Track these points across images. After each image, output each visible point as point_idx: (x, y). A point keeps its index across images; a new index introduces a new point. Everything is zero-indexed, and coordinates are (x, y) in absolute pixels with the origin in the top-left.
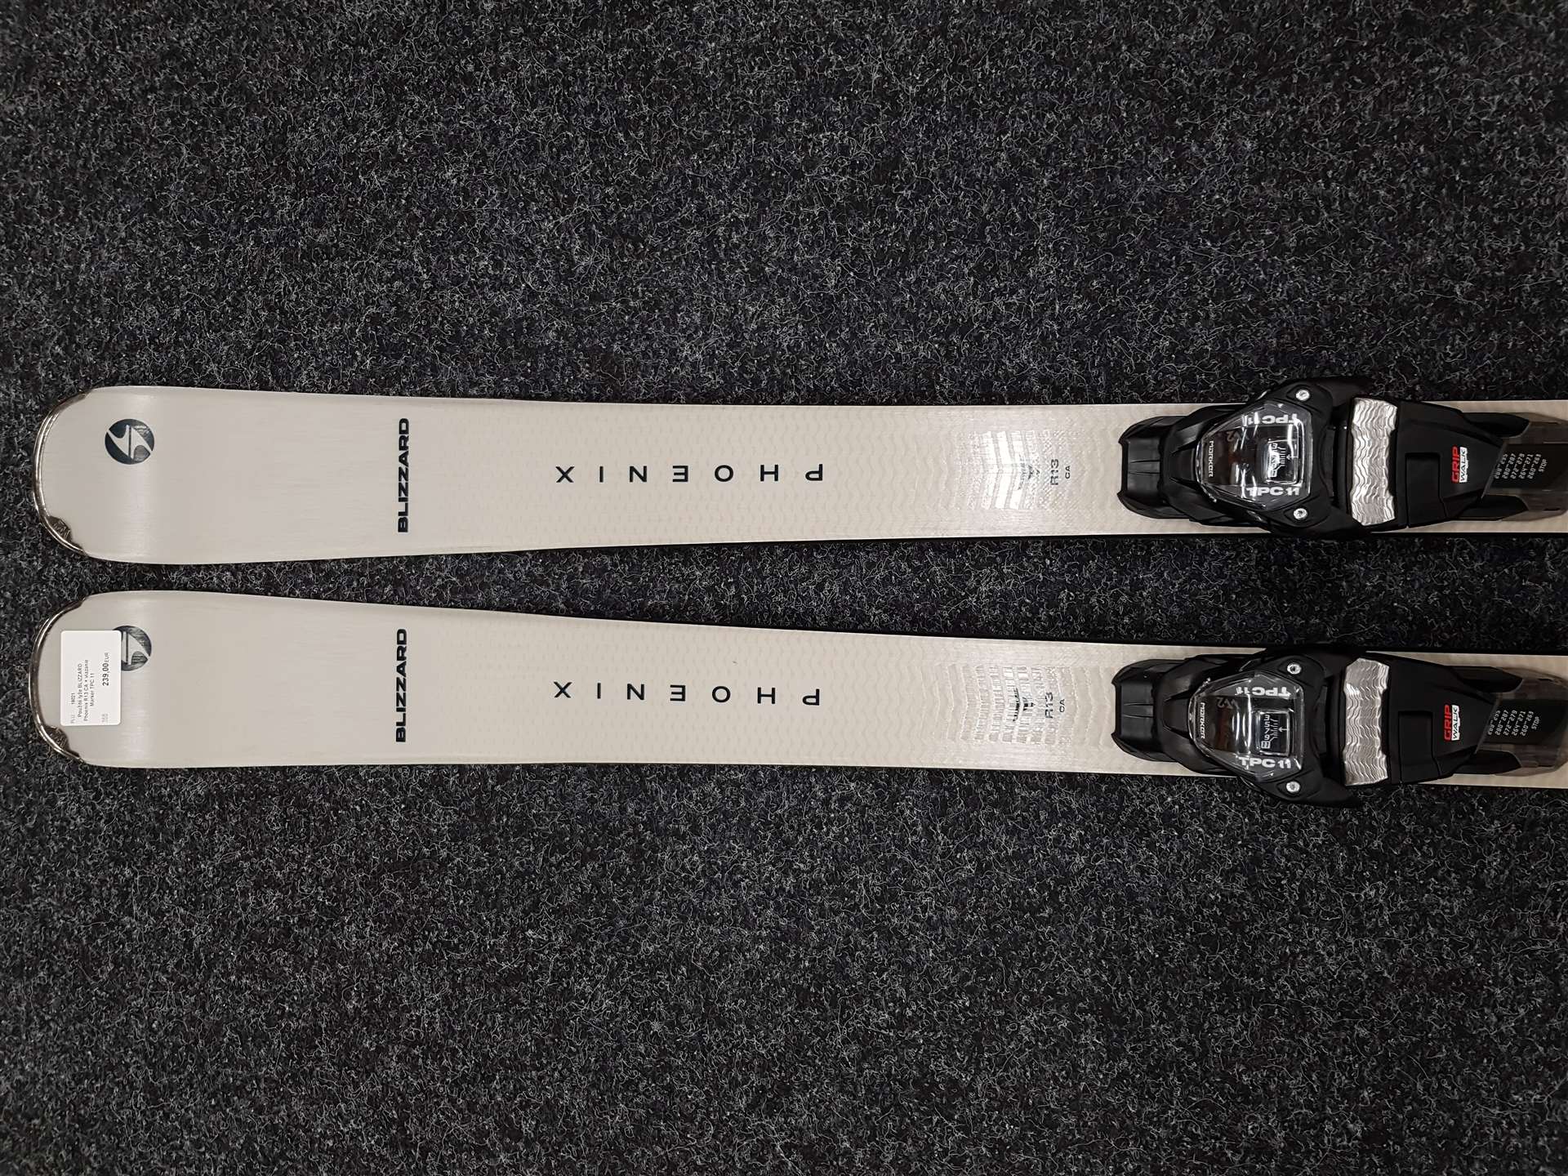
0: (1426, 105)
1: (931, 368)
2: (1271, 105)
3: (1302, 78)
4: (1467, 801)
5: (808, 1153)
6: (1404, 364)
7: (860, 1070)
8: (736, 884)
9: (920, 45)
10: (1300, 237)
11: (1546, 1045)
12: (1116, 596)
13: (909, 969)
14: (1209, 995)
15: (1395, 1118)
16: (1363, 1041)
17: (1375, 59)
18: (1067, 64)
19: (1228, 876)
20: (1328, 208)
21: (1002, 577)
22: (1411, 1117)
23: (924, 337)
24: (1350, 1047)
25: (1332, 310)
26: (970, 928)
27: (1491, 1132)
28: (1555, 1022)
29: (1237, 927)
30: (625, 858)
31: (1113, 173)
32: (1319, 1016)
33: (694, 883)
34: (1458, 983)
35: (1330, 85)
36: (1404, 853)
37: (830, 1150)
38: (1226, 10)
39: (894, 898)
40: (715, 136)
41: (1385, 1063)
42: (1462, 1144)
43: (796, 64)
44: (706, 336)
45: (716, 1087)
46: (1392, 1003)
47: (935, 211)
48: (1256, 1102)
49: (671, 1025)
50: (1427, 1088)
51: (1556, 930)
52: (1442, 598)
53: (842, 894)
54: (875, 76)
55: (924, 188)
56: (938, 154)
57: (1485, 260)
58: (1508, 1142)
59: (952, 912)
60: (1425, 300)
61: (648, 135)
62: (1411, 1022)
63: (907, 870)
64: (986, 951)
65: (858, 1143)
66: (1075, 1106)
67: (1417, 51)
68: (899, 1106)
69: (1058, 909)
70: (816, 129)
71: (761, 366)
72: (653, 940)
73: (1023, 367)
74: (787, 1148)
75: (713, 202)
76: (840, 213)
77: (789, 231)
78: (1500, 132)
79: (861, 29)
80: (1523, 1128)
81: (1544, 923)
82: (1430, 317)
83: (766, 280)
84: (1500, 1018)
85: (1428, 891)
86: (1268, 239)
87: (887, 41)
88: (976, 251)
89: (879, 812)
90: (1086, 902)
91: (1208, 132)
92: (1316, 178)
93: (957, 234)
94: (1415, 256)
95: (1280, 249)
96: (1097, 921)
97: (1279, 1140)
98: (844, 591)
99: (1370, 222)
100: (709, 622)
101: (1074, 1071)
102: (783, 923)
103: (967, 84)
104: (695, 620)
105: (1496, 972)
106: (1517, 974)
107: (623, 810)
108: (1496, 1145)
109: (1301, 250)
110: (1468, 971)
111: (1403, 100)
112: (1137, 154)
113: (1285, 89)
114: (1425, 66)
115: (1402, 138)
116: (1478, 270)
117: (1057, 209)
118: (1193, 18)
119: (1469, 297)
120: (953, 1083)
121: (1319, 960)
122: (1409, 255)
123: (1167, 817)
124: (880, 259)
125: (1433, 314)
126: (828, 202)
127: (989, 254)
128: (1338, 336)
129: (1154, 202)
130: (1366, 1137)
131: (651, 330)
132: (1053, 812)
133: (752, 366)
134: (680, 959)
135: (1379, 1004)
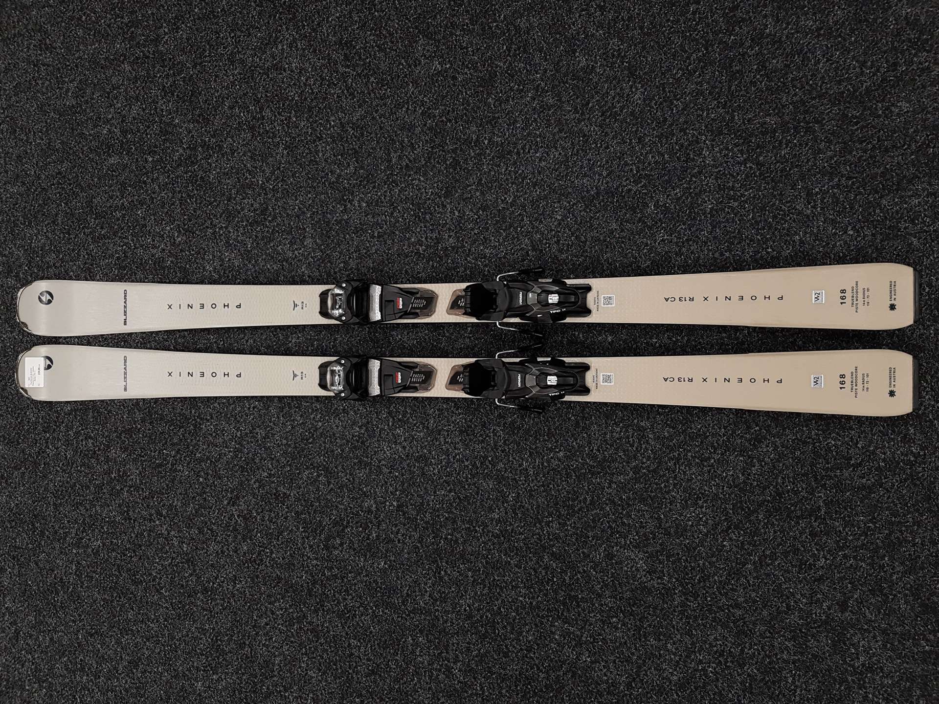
1: (277, 273)
2: (369, 193)
5: (245, 518)
6: (406, 271)
7: (259, 491)
8: (223, 435)
9: (273, 173)
10: (379, 232)
11: (446, 476)
12: (330, 343)
13: (273, 459)
14: (355, 464)
15: (406, 500)
16: (397, 477)
18: (314, 179)
19: (360, 427)
21: (298, 338)
22: (410, 499)
23: (276, 263)
26: (290, 446)
27: (431, 503)
28: (448, 469)
29: (363, 443)
30: (192, 427)
31: (327, 213)
32: (385, 470)
33: (211, 435)
34: (422, 459)
36: (408, 419)
37: (251, 516)
38: (358, 163)
39: (268, 438)
40: (215, 201)
41: (403, 483)
42: (424, 508)
43: (238, 178)
44: (213, 263)
45: (219, 498)
46: (405, 465)
47: (278, 224)
48: (368, 496)
49: (205, 479)
50: (414, 491)
51: (448, 441)
52: (417, 342)
53: (253, 437)
54: (260, 182)
55: (275, 218)
56: (279, 206)
57: (429, 240)
58: (436, 506)
59: (284, 442)
60: (412, 252)
61: (196, 200)
62: (410, 471)
63: (272, 429)
64: (294, 453)
65: (258, 514)
66: (318, 499)
67: (410, 175)
68: (270, 502)
69: (314, 439)
70: (244, 199)
71: (229, 271)
72: (200, 453)
73: (303, 272)
74: (238, 516)
75: (216, 221)
76: (251, 224)
77: (237, 230)
78: (432, 201)
79: (256, 168)
80: (440, 502)
81: (445, 440)
83: (231, 245)
84: (434, 469)
85: (414, 431)
86: (370, 233)
87: (263, 171)
88: (290, 237)
89: (264, 411)
90: (322, 436)
91: (353, 200)
93: (284, 231)
94: (409, 239)
95: (373, 237)
96: (324, 442)
97: (374, 508)
98: (254, 342)
99: (397, 228)
100: (215, 352)
101: (318, 489)
102: (237, 446)
103: (286, 185)
104: (211, 352)
105: (433, 455)
106: (438, 455)
107: (191, 412)
108: (433, 508)
109: (379, 237)
110: (425, 455)
111: (406, 191)
112: (333, 207)
113: (374, 187)
114: (412, 180)
116: (427, 243)
117: (312, 224)
118: (349, 166)
119: (424, 251)
120: (285, 494)
121: (385, 453)
123: (344, 409)
124: (262, 239)
125: (414, 256)
126: (248, 221)
127: (294, 237)
128: (389, 263)
129: (338, 222)
130: (398, 506)
131: (198, 261)
132: (313, 409)
133: (227, 272)
134: (208, 458)
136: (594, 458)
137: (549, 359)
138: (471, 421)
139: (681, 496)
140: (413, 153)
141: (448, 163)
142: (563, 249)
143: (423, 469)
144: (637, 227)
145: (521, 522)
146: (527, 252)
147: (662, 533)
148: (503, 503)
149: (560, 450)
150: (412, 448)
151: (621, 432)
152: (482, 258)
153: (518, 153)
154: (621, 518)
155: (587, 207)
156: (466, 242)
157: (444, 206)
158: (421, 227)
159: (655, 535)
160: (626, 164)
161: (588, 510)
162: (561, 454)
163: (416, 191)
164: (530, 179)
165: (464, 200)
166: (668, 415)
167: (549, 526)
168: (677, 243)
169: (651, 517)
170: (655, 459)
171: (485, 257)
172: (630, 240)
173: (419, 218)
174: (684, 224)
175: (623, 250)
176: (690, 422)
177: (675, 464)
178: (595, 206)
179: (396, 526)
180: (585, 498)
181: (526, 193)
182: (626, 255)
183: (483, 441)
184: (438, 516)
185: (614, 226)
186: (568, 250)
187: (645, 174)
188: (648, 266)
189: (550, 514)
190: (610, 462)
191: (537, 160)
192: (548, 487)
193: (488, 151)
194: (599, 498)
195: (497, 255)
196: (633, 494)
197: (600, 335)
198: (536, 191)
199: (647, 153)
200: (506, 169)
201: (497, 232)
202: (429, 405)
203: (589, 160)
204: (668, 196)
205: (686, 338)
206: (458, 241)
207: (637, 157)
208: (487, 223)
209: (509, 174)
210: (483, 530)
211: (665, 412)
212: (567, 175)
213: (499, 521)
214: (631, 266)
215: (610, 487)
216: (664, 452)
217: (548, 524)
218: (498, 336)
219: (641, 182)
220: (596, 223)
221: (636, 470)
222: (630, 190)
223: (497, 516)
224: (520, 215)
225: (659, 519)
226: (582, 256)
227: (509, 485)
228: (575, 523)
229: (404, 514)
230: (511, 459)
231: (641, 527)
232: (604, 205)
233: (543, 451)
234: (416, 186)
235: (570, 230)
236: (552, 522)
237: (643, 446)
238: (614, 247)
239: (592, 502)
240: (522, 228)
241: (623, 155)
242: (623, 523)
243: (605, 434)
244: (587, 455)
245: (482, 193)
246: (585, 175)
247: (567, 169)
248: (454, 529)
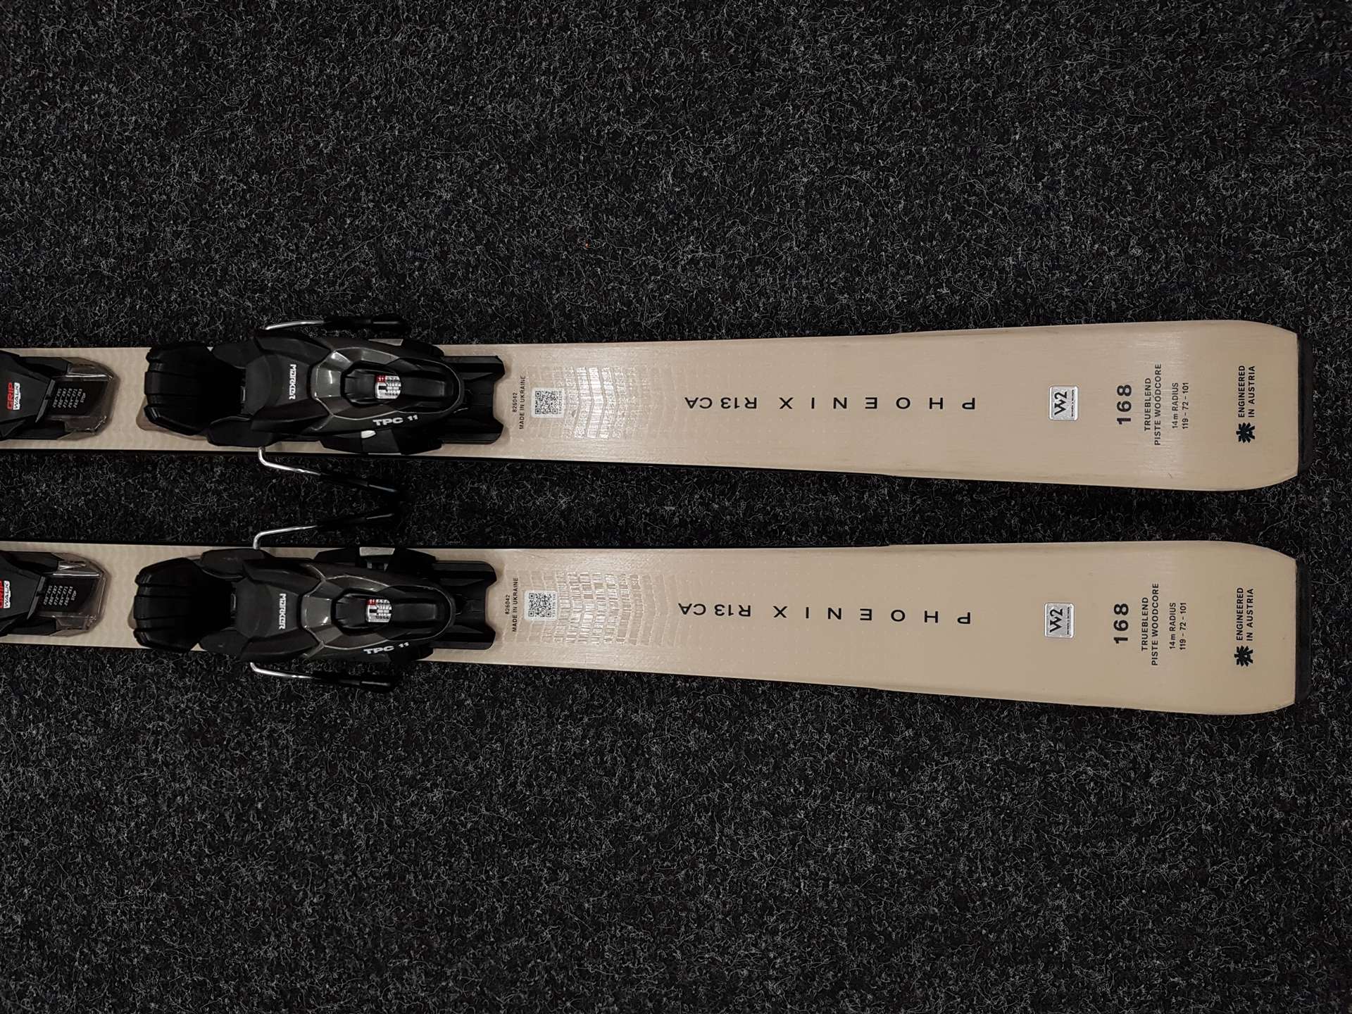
0: (88, 123)
3: (8, 101)
4: (99, 659)
11: (148, 850)
15: (46, 910)
17: (58, 87)
20: (22, 201)
22: (58, 907)
24: (17, 853)
25: (22, 279)
27: (109, 918)
28: (154, 832)
34: (91, 803)
35: (26, 106)
36: (58, 700)
41: (41, 865)
42: (91, 929)
50: (69, 886)
51: (157, 760)
52: (87, 502)
57: (125, 242)
58: (121, 926)
60: (82, 271)
62: (59, 834)
67: (85, 81)
78: (136, 144)
80: (131, 916)
81: (149, 755)
82: (86, 286)
84: (119, 829)
85: (72, 731)
92: (15, 178)
94: (77, 238)
99: (50, 213)
105: (116, 794)
106: (130, 795)
108: (113, 930)
110: (98, 794)
111: (73, 120)
114: (91, 93)
115: (73, 149)
116: (119, 249)
119: (113, 271)
122: (73, 237)
125: (88, 283)
128: (25, 299)
130: (27, 926)
135: (38, 819)
136: (517, 803)
137: (391, 551)
138: (215, 708)
139: (724, 904)
140: (95, 25)
141: (179, 51)
142: (454, 275)
143: (93, 829)
144: (633, 227)
145: (331, 970)
146: (368, 281)
147: (676, 998)
148: (289, 920)
149: (435, 785)
150: (65, 776)
151: (584, 737)
152: (254, 292)
153: (350, 34)
154: (580, 959)
155: (513, 170)
156: (217, 250)
157: (165, 159)
158: (108, 209)
159: (660, 1001)
160: (610, 69)
161: (498, 940)
162: (437, 795)
163: (100, 121)
164: (377, 98)
165: (214, 144)
166: (697, 696)
167: (400, 979)
168: (726, 269)
169: (653, 957)
170: (663, 807)
171: (262, 290)
172: (615, 257)
173: (104, 186)
174: (744, 223)
175: (598, 283)
176: (751, 714)
177: (712, 822)
178: (534, 171)
179: (18, 976)
180: (493, 909)
181: (367, 132)
182: (606, 294)
183: (242, 761)
184: (126, 952)
185: (579, 222)
186: (466, 278)
187: (655, 97)
188: (659, 323)
189: (405, 950)
190: (555, 815)
191: (397, 52)
192: (402, 878)
193: (277, 26)
194: (525, 907)
195: (291, 284)
196: (609, 896)
197: (539, 492)
198: (392, 128)
199: (658, 45)
200: (321, 71)
201: (294, 226)
202: (112, 666)
203: (522, 56)
204: (707, 152)
205: (743, 504)
206: (196, 246)
207: (634, 54)
208: (269, 204)
209: (328, 84)
210: (237, 989)
211: (691, 689)
212: (466, 92)
213: (275, 967)
214: (617, 323)
215: (553, 878)
216: (687, 790)
217: (398, 974)
218: (290, 490)
219: (643, 116)
220: (535, 212)
221: (619, 835)
222: (616, 134)
223: (272, 955)
224: (349, 186)
225: (670, 961)
226: (500, 293)
227: (306, 873)
228: (465, 971)
229: (40, 947)
230: (311, 806)
231: (625, 982)
232: (554, 169)
233: (393, 786)
234: (100, 107)
235: (472, 228)
236: (408, 969)
237: (638, 775)
238: (578, 273)
239: (510, 919)
240: (355, 217)
241: (603, 46)
242: (584, 974)
243: (547, 742)
244: (501, 796)
245: (261, 130)
246: (511, 94)
247: (468, 77)
248: (165, 985)
